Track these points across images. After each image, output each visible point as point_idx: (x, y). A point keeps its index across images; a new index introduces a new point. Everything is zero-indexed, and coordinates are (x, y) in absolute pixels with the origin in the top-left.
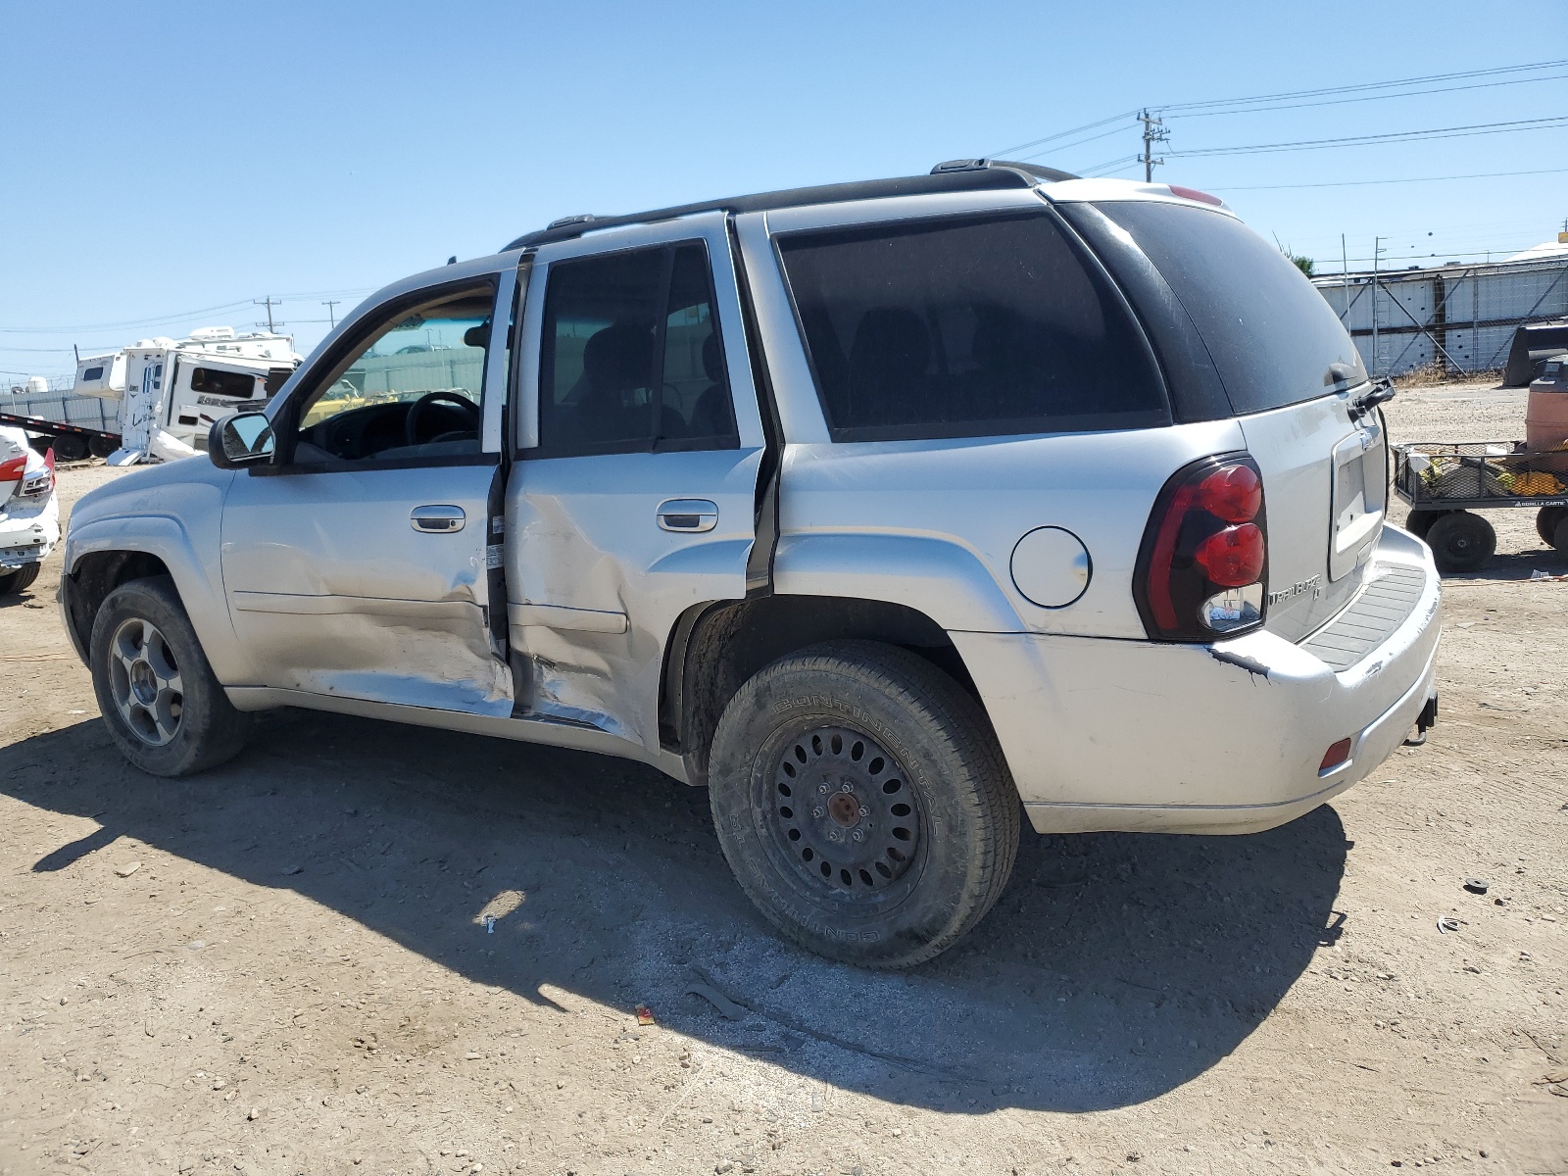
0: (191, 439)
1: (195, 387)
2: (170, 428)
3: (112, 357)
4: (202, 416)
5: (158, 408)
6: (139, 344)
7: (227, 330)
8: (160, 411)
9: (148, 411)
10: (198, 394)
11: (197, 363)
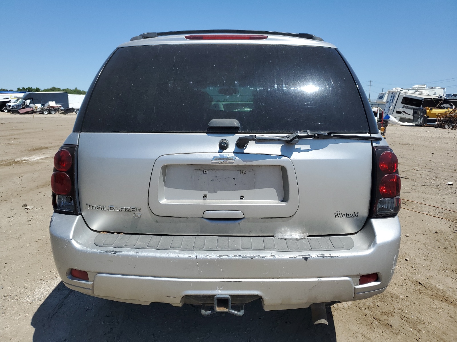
0: (399, 118)
1: (402, 103)
2: (393, 114)
3: (386, 93)
4: (403, 111)
5: (391, 108)
6: (392, 89)
7: (424, 86)
8: (391, 109)
9: (388, 109)
10: (403, 105)
11: (405, 96)
